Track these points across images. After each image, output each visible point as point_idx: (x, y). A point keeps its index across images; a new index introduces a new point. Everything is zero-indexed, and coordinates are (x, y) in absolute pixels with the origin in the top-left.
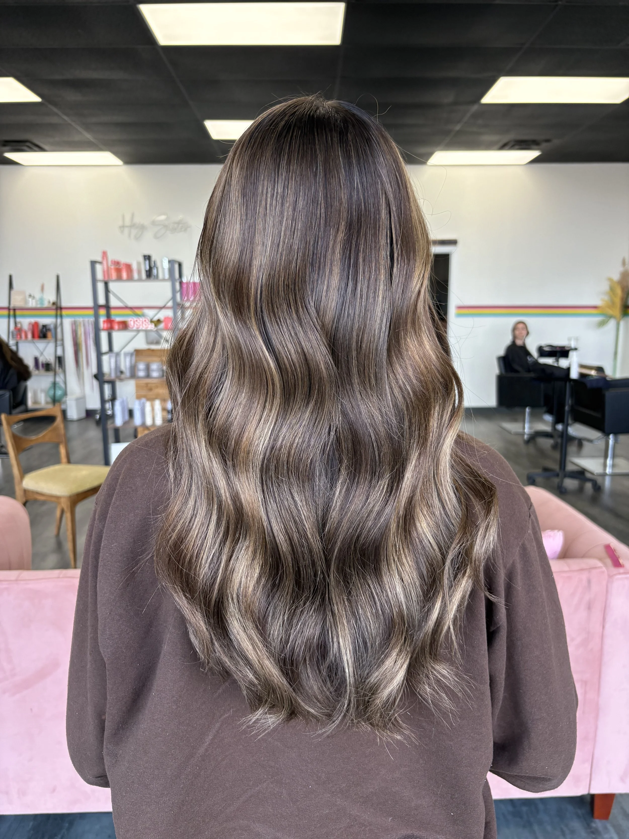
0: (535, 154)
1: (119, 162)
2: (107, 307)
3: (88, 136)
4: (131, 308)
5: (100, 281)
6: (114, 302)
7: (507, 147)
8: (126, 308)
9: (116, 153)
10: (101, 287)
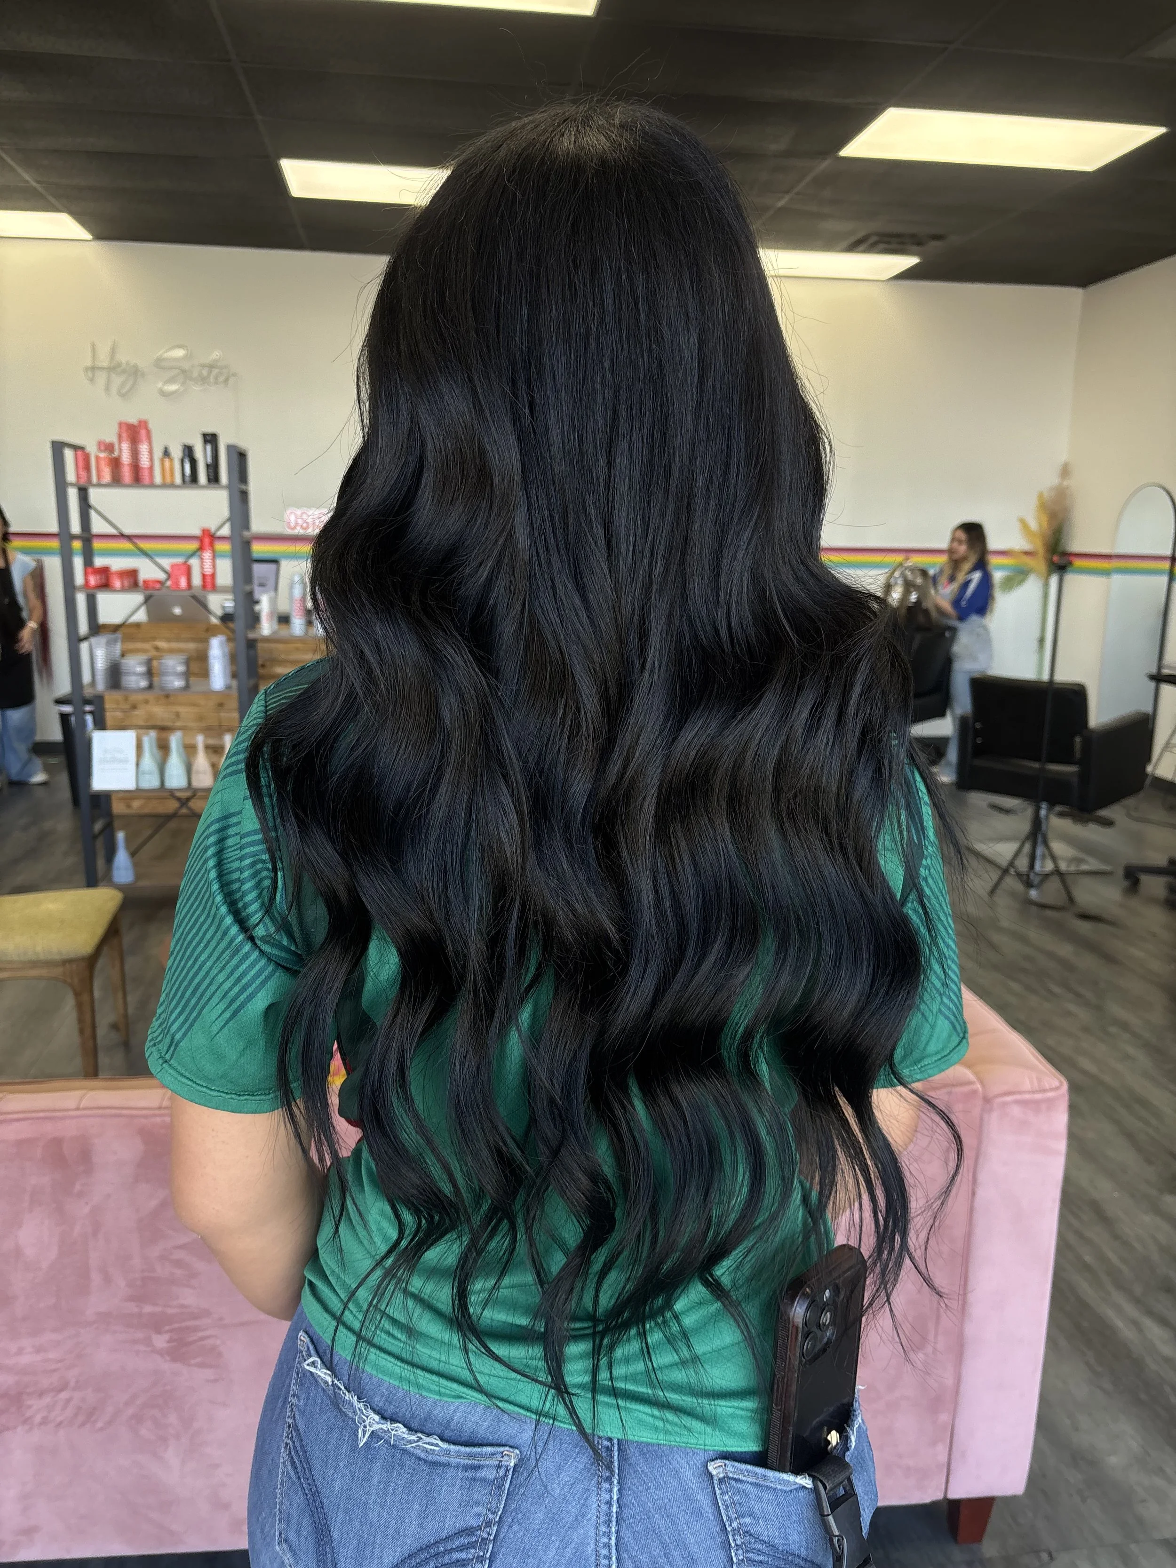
0: (909, 261)
1: (82, 233)
2: (87, 537)
3: (28, 177)
4: (129, 538)
5: (72, 485)
6: (98, 526)
7: (862, 248)
8: (122, 536)
9: (79, 216)
10: (73, 495)
